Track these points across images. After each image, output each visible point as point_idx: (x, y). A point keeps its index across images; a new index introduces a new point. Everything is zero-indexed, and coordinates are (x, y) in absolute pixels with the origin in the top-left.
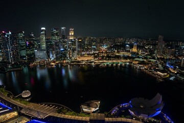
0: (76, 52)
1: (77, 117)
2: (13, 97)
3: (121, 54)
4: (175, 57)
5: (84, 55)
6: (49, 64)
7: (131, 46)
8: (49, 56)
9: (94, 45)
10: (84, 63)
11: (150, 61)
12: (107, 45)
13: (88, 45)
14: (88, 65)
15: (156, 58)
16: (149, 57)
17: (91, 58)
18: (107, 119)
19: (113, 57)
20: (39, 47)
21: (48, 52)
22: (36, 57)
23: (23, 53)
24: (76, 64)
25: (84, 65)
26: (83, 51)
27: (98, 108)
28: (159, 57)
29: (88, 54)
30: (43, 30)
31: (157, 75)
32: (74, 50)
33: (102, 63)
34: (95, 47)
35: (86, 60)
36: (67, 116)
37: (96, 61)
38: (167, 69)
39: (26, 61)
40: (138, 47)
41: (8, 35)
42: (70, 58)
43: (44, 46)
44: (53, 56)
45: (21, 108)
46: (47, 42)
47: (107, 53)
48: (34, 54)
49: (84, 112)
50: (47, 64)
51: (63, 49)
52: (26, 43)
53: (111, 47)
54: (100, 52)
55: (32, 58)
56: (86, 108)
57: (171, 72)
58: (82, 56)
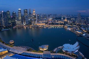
0: (36, 21)
1: (37, 53)
2: (5, 44)
3: (59, 22)
4: (86, 24)
5: (40, 23)
6: (23, 27)
7: (64, 19)
8: (23, 23)
9: (45, 18)
10: (40, 26)
11: (73, 26)
12: (52, 18)
13: (42, 18)
14: (42, 27)
15: (76, 25)
16: (73, 24)
17: (44, 24)
18: (51, 54)
19: (55, 24)
20: (18, 19)
21: (22, 21)
22: (16, 24)
23: (10, 22)
24: (36, 27)
25: (41, 27)
26: (40, 21)
27: (47, 49)
28: (78, 24)
29: (42, 22)
30: (20, 10)
31: (77, 33)
32: (35, 20)
33: (49, 27)
34: (46, 19)
35: (41, 25)
36: (32, 52)
37: (46, 26)
38: (82, 30)
39: (11, 26)
40: (68, 19)
41: (2, 13)
42: (34, 24)
43: (20, 18)
44: (25, 23)
45: (10, 49)
46: (21, 16)
47: (52, 22)
48: (15, 22)
49: (40, 51)
50: (22, 27)
51: (29, 20)
52: (11, 17)
53: (54, 19)
54: (48, 21)
55: (14, 24)
56: (41, 49)
57: (83, 31)
58: (39, 23)
